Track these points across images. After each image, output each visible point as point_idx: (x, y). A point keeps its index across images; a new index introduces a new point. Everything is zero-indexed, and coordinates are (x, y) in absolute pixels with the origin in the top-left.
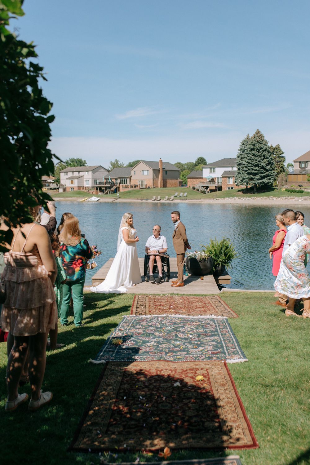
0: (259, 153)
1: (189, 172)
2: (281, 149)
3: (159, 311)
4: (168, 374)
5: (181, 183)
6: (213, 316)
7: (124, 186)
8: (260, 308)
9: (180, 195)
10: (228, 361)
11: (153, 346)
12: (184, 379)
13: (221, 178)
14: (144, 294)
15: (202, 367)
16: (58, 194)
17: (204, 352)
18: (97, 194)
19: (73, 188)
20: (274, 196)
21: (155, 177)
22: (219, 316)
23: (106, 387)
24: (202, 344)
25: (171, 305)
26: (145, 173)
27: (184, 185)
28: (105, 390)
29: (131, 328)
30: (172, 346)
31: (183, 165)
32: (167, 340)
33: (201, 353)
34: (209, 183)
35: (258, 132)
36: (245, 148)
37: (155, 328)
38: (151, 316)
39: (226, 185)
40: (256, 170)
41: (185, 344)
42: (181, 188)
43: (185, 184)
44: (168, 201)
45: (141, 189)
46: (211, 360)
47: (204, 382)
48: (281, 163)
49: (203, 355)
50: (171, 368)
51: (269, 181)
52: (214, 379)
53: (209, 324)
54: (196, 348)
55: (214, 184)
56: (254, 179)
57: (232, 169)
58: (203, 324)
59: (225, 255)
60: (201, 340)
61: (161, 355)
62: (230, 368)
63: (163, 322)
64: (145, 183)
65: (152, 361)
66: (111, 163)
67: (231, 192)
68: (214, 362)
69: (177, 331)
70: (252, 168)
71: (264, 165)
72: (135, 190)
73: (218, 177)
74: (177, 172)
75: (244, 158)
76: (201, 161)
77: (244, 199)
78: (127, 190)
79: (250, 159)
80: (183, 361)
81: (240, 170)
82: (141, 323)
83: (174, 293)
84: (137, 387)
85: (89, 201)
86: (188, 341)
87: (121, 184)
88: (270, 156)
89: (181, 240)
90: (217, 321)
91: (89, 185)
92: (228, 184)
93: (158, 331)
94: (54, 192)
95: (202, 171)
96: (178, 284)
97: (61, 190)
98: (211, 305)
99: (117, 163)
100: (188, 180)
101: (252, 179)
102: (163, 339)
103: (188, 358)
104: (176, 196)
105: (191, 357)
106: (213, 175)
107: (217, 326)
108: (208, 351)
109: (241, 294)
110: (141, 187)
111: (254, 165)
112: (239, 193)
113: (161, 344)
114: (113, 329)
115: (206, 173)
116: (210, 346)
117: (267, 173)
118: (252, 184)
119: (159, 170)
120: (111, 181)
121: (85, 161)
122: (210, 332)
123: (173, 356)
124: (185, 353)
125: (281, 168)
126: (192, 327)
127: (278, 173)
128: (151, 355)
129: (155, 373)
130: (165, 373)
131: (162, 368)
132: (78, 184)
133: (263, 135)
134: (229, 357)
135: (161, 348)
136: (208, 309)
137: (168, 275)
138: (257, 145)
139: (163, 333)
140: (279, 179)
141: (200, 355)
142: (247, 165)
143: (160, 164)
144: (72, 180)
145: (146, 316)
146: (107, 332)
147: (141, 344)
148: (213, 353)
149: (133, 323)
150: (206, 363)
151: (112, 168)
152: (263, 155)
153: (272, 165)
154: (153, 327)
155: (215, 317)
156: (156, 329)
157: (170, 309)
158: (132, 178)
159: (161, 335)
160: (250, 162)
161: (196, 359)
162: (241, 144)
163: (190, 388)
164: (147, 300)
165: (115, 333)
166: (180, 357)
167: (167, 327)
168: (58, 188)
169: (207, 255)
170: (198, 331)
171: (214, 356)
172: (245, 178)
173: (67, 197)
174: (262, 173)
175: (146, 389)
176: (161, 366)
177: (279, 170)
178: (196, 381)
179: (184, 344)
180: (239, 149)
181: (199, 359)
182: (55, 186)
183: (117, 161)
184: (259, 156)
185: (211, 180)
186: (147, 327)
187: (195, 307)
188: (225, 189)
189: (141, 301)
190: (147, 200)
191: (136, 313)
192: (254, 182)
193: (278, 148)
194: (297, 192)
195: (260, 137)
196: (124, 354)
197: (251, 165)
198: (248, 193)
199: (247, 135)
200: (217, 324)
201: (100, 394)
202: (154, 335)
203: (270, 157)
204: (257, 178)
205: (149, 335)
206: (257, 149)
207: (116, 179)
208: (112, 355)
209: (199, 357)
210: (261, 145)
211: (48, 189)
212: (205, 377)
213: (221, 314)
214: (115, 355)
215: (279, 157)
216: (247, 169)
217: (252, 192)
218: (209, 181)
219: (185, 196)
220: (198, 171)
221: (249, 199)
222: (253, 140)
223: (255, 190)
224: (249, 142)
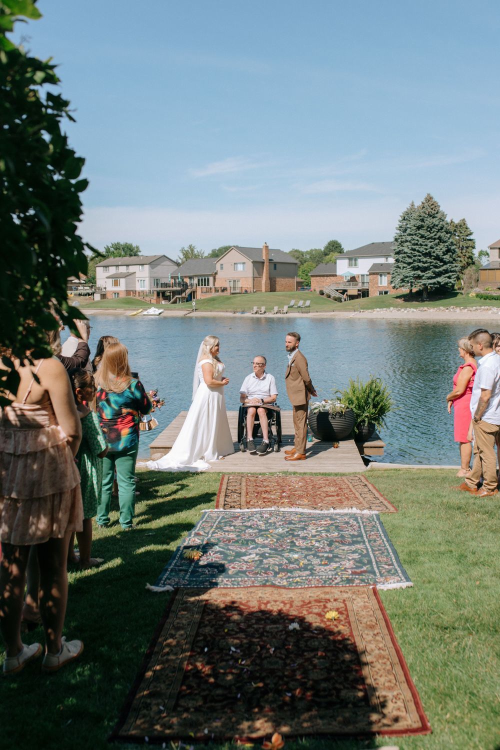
0: (431, 233)
1: (314, 265)
2: (469, 226)
3: (264, 502)
4: (279, 608)
5: (299, 284)
6: (355, 510)
7: (205, 290)
8: (433, 495)
9: (299, 305)
10: (379, 587)
11: (253, 561)
12: (306, 616)
13: (367, 275)
14: (239, 473)
15: (336, 596)
17: (339, 571)
18: (158, 302)
19: (118, 293)
20: (458, 305)
21: (256, 275)
22: (364, 509)
23: (173, 632)
24: (337, 557)
25: (284, 492)
26: (240, 267)
27: (305, 287)
28: (172, 636)
29: (217, 531)
30: (285, 561)
31: (303, 254)
32: (277, 552)
33: (334, 573)
34: (348, 284)
35: (428, 198)
36: (408, 226)
37: (256, 531)
38: (249, 510)
39: (376, 288)
40: (426, 262)
41: (308, 557)
42: (301, 292)
43: (307, 286)
44: (279, 315)
45: (233, 294)
46: (351, 585)
47: (339, 622)
48: (468, 250)
49: (337, 576)
50: (284, 599)
51: (447, 280)
52: (356, 618)
53: (347, 523)
54: (326, 565)
55: (356, 285)
56: (424, 278)
57: (387, 261)
58: (337, 524)
59: (375, 406)
60: (333, 550)
61: (267, 577)
62: (382, 598)
63: (270, 521)
64: (239, 285)
65: (251, 587)
67: (384, 300)
68: (356, 588)
69: (294, 536)
70: (420, 258)
71: (440, 253)
72: (223, 296)
73: (362, 273)
74: (294, 266)
75: (407, 241)
76: (334, 247)
77: (406, 312)
78: (209, 296)
79: (417, 244)
80: (303, 587)
81: (399, 262)
82: (233, 522)
83: (289, 470)
84: (226, 630)
85: (144, 315)
86: (313, 552)
87: (199, 285)
88: (449, 239)
89: (300, 382)
90: (361, 518)
91: (144, 287)
92: (379, 285)
93: (262, 536)
94: (86, 300)
95: (335, 263)
96: (296, 456)
97: (97, 297)
98: (351, 491)
99: (192, 250)
100: (313, 279)
101: (419, 277)
102: (270, 549)
103: (312, 582)
104: (292, 307)
105: (318, 580)
106: (354, 271)
107: (362, 526)
108: (345, 569)
109: (401, 472)
110: (232, 291)
111: (423, 254)
112: (399, 300)
113: (266, 558)
114: (185, 533)
115: (343, 268)
116: (349, 560)
117: (445, 267)
118: (420, 286)
119: (263, 263)
120: (183, 280)
122: (350, 536)
123: (286, 579)
124: (308, 572)
125: (468, 258)
126: (319, 529)
127: (463, 268)
128: (251, 577)
129: (257, 607)
130: (274, 608)
131: (268, 599)
132: (126, 286)
133: (437, 204)
134: (382, 580)
135: (266, 564)
136: (347, 498)
137: (279, 441)
138: (428, 219)
139: (269, 540)
140: (465, 277)
141: (332, 575)
142: (412, 253)
143: (264, 252)
145: (242, 511)
146: (174, 538)
147: (233, 558)
148: (354, 573)
149: (219, 522)
150: (343, 589)
151: (185, 259)
152: (437, 237)
153: (453, 254)
154: (254, 529)
155: (358, 511)
156: (258, 532)
157: (281, 497)
158: (217, 277)
159: (266, 542)
160: (417, 249)
161: (326, 583)
162: (401, 219)
163: (316, 632)
164: (244, 484)
165: (190, 540)
166: (299, 580)
167: (276, 528)
168: (93, 294)
169: (343, 406)
170: (329, 536)
171: (357, 578)
172: (408, 275)
174: (436, 267)
175: (242, 635)
176: (267, 595)
177: (464, 262)
178: (325, 620)
179: (305, 557)
180: (398, 226)
181: (331, 583)
182: (87, 289)
184: (431, 238)
185: (351, 278)
186: (243, 528)
187: (325, 495)
188: (374, 294)
189: (233, 484)
190: (243, 312)
191: (225, 505)
192: (423, 282)
193: (462, 226)
194: (495, 299)
195: (433, 206)
196: (204, 576)
197: (417, 254)
198: (413, 301)
199: (411, 202)
200: (361, 524)
201: (165, 643)
202: (256, 543)
203: (451, 240)
204: (428, 275)
205: (246, 543)
206: (428, 227)
207: (191, 278)
208: (185, 576)
209: (331, 579)
210: (434, 220)
212: (340, 613)
213: (368, 506)
214: (189, 577)
215: (465, 240)
216: (411, 261)
217: (420, 299)
218: (348, 281)
219: (307, 307)
220: (328, 264)
221: (415, 310)
222: (421, 211)
223: (425, 295)
224: (413, 215)
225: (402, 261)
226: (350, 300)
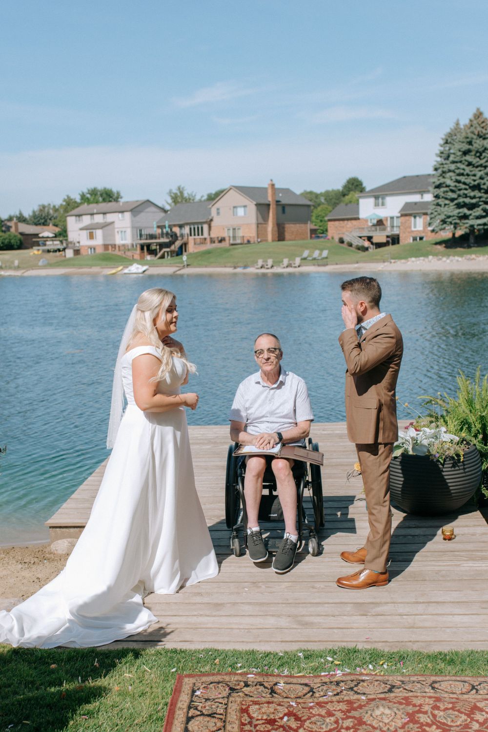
0: (480, 159)
1: (330, 208)
5: (313, 232)
7: (198, 241)
9: (314, 256)
13: (397, 217)
16: (64, 261)
18: (142, 258)
19: (94, 248)
21: (261, 221)
26: (241, 212)
27: (321, 235)
31: (317, 196)
34: (373, 229)
35: (478, 114)
36: (452, 151)
39: (409, 232)
40: (474, 197)
42: (315, 241)
43: (323, 233)
44: (290, 270)
45: (233, 245)
55: (384, 229)
56: (471, 217)
57: (422, 198)
64: (240, 233)
66: (170, 192)
67: (419, 248)
70: (466, 192)
72: (221, 248)
73: (392, 215)
74: (307, 208)
75: (450, 171)
76: (355, 186)
77: (448, 261)
78: (203, 248)
79: (462, 174)
81: (439, 198)
85: (125, 274)
87: (191, 235)
91: (125, 240)
92: (413, 229)
94: (57, 257)
95: (358, 204)
96: (364, 576)
97: (69, 253)
99: (181, 193)
100: (330, 223)
101: (465, 217)
104: (305, 259)
106: (382, 213)
110: (232, 242)
111: (470, 187)
112: (438, 247)
115: (367, 209)
118: (466, 228)
119: (269, 205)
120: (171, 230)
121: (118, 193)
132: (104, 239)
138: (478, 141)
142: (456, 186)
143: (270, 191)
144: (90, 230)
151: (173, 204)
158: (213, 224)
160: (463, 180)
162: (442, 142)
168: (64, 249)
172: (451, 214)
173: (81, 266)
180: (438, 152)
182: (57, 244)
183: (181, 190)
184: (481, 166)
185: (377, 222)
188: (406, 240)
190: (245, 267)
192: (471, 222)
195: (483, 125)
197: (463, 186)
198: (456, 248)
199: (455, 121)
204: (477, 214)
206: (477, 152)
207: (181, 226)
210: (485, 142)
211: (44, 251)
216: (454, 196)
217: (466, 245)
218: (374, 225)
219: (324, 258)
220: (349, 205)
221: (460, 259)
222: (468, 131)
223: (472, 240)
224: (458, 136)
225: (443, 197)
226: (376, 248)
